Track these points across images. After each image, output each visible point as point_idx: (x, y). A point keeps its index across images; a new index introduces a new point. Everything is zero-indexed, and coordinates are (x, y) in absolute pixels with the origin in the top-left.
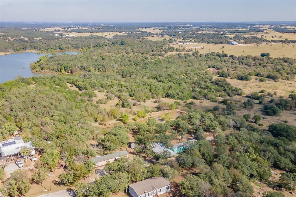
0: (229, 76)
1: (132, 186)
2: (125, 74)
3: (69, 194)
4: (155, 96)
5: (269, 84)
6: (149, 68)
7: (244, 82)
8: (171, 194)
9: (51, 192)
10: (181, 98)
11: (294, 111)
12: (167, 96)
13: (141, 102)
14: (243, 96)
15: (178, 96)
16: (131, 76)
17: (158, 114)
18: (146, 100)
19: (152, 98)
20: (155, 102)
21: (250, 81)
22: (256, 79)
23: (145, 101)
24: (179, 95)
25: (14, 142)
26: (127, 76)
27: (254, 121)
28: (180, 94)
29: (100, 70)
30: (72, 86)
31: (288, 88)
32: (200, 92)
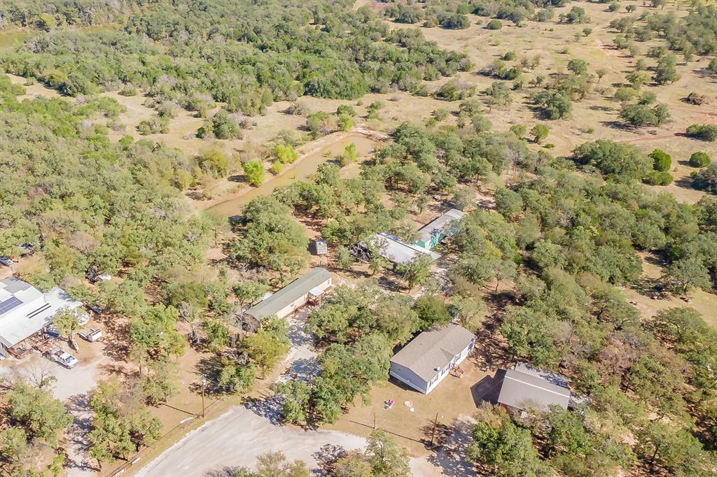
0: (418, 19)
1: (399, 359)
2: (155, 28)
3: (255, 412)
4: (281, 94)
5: (509, 33)
6: (215, 7)
7: (457, 32)
8: (481, 357)
9: (207, 420)
10: (345, 93)
11: (590, 101)
12: (310, 91)
13: (254, 116)
14: (472, 71)
15: (338, 90)
16: (175, 33)
17: (318, 146)
18: (264, 108)
19: (275, 100)
20: (288, 112)
21: (469, 29)
22: (477, 24)
23: (263, 111)
24: (338, 86)
25: (14, 298)
26: (164, 34)
27: (533, 138)
28: (338, 81)
29: (73, 20)
30: (32, 84)
31: (552, 43)
32: (380, 73)
